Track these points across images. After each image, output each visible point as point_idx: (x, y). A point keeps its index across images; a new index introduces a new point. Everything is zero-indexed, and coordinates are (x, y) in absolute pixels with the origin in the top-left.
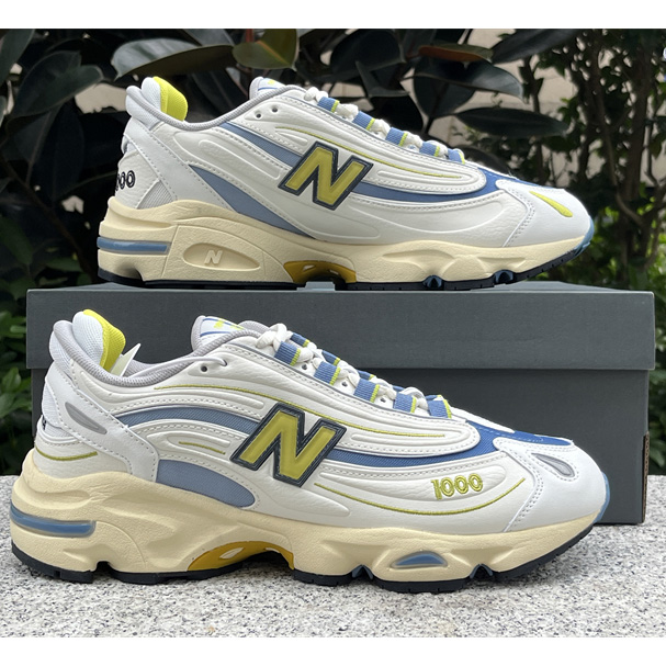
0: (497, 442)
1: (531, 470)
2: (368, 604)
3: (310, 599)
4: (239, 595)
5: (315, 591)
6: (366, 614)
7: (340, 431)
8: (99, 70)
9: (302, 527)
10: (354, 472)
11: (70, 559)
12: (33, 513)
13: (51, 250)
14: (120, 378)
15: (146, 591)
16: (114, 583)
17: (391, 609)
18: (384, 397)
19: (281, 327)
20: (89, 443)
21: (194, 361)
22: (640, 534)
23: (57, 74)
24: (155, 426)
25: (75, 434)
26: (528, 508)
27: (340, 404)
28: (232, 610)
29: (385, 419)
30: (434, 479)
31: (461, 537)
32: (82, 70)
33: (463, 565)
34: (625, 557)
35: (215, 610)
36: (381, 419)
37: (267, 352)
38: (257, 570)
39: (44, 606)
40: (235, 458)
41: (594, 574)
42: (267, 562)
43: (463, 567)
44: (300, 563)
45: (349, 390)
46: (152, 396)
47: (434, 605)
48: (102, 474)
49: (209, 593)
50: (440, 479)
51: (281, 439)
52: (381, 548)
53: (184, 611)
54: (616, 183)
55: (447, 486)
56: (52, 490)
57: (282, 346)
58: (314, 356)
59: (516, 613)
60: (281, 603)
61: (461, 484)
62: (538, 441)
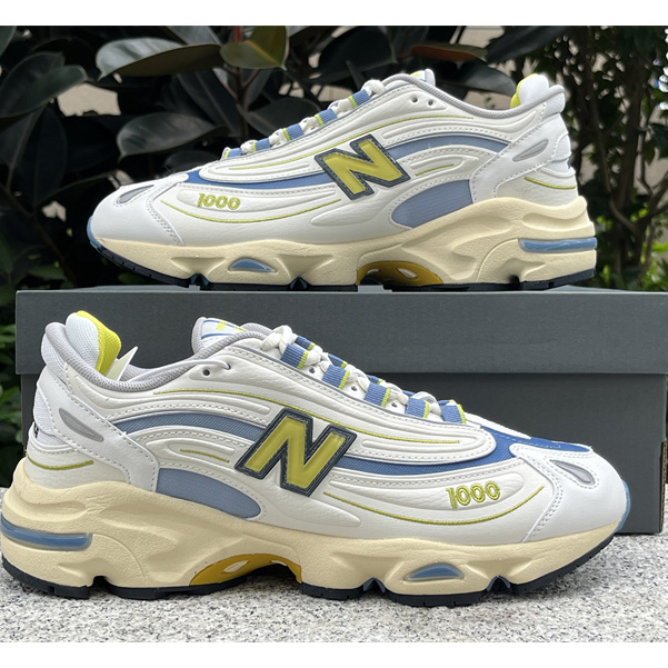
0: (513, 448)
1: (550, 477)
2: (381, 618)
3: (320, 613)
4: (244, 610)
5: (324, 606)
6: (380, 630)
7: (350, 437)
8: (82, 70)
9: (311, 539)
10: (365, 480)
11: (66, 574)
12: (25, 525)
13: (32, 257)
14: (117, 382)
15: (146, 607)
16: (111, 598)
17: (406, 624)
18: (395, 402)
19: (286, 329)
20: (85, 451)
21: (195, 364)
22: (658, 544)
23: (38, 75)
24: (154, 433)
25: (70, 442)
26: (548, 517)
27: (350, 410)
28: (238, 627)
29: (396, 425)
30: (449, 487)
31: (478, 548)
32: (65, 70)
33: (479, 576)
34: (645, 568)
35: (220, 626)
36: (391, 424)
37: (272, 354)
38: (261, 584)
39: (38, 624)
40: (240, 466)
41: (615, 586)
42: (273, 576)
43: (480, 579)
44: (308, 576)
45: (359, 395)
46: (152, 402)
47: (451, 619)
48: (99, 484)
49: (213, 609)
50: (455, 487)
51: (289, 446)
52: (395, 560)
53: (187, 628)
54: (609, 190)
55: (463, 494)
56: (45, 501)
57: (288, 348)
58: (322, 360)
59: (538, 627)
60: (290, 618)
61: (477, 492)
62: (555, 447)
